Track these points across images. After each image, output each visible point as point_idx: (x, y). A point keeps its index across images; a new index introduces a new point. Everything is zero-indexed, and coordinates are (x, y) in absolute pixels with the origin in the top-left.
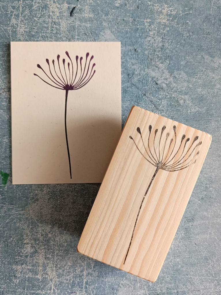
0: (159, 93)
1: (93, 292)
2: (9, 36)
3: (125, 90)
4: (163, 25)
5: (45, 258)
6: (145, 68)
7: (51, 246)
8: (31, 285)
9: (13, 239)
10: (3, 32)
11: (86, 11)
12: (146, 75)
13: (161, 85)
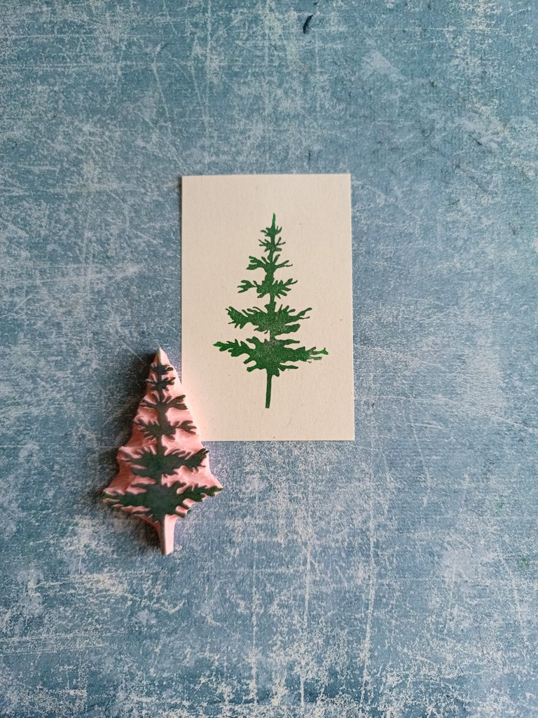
0: (485, 162)
1: (391, 563)
2: (191, 77)
3: (420, 160)
4: (479, 35)
5: (290, 501)
6: (453, 115)
7: (300, 474)
8: (264, 557)
9: (223, 465)
10: (180, 71)
11: (333, 22)
12: (457, 130)
13: (487, 146)
